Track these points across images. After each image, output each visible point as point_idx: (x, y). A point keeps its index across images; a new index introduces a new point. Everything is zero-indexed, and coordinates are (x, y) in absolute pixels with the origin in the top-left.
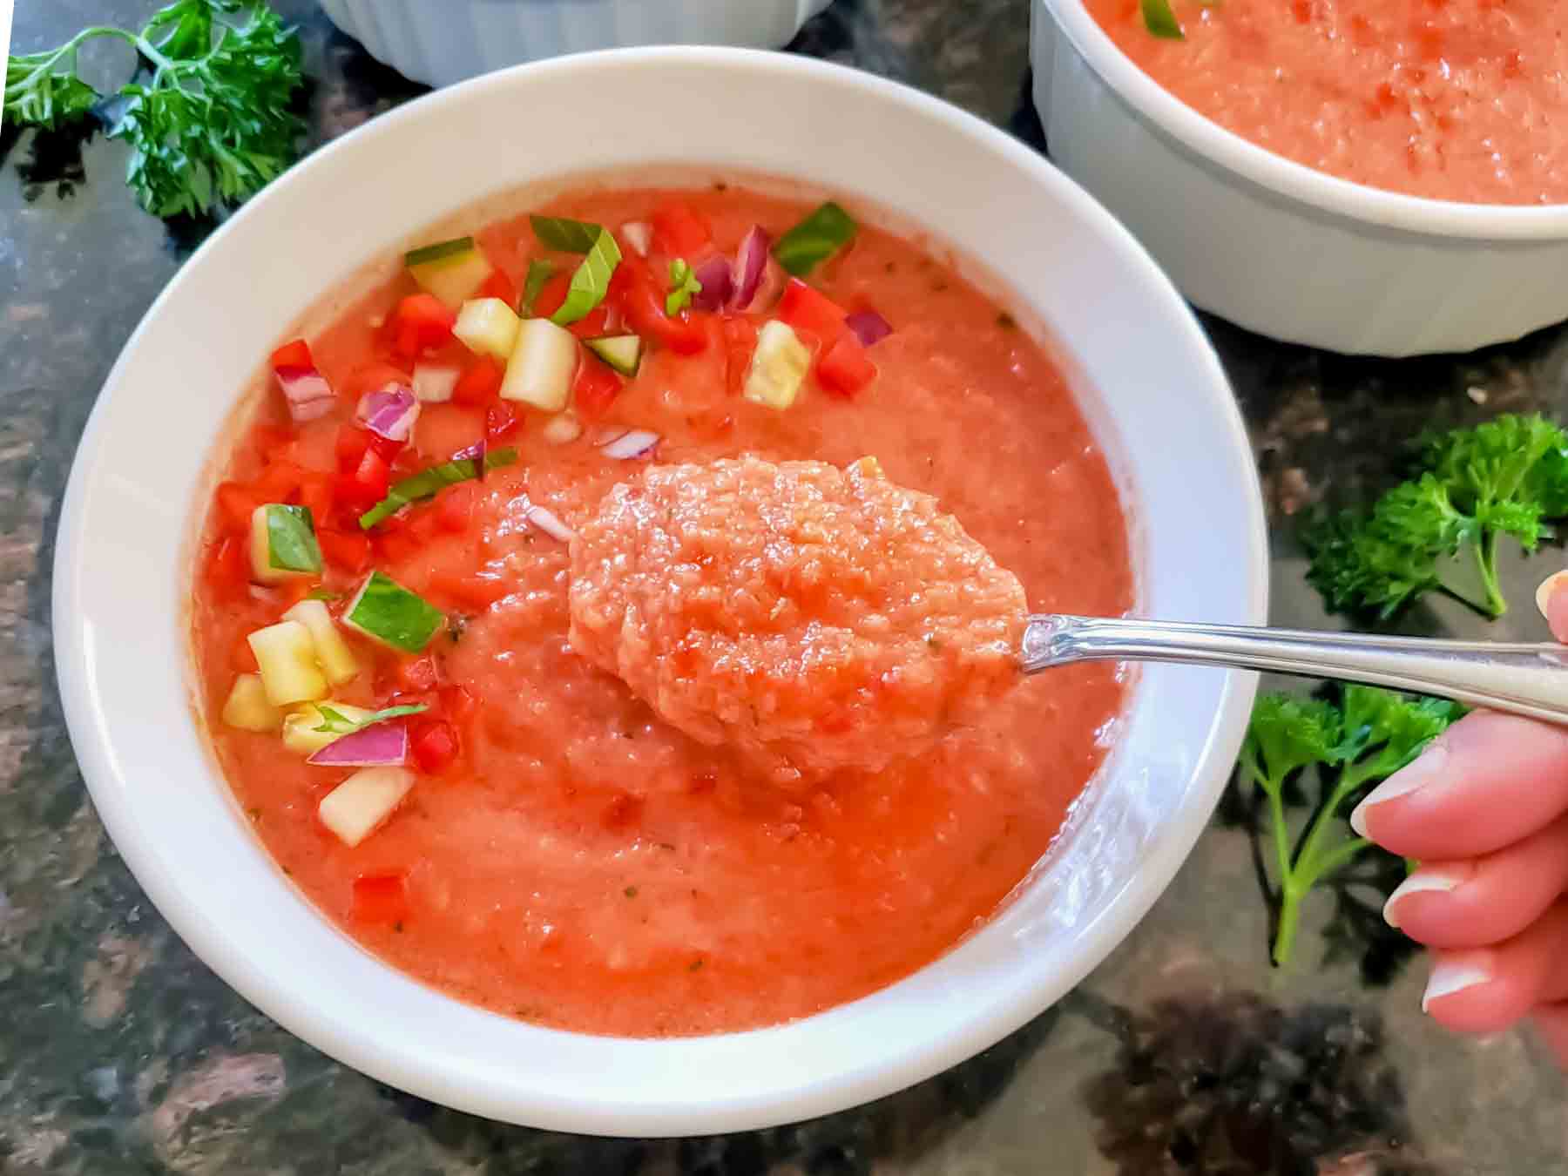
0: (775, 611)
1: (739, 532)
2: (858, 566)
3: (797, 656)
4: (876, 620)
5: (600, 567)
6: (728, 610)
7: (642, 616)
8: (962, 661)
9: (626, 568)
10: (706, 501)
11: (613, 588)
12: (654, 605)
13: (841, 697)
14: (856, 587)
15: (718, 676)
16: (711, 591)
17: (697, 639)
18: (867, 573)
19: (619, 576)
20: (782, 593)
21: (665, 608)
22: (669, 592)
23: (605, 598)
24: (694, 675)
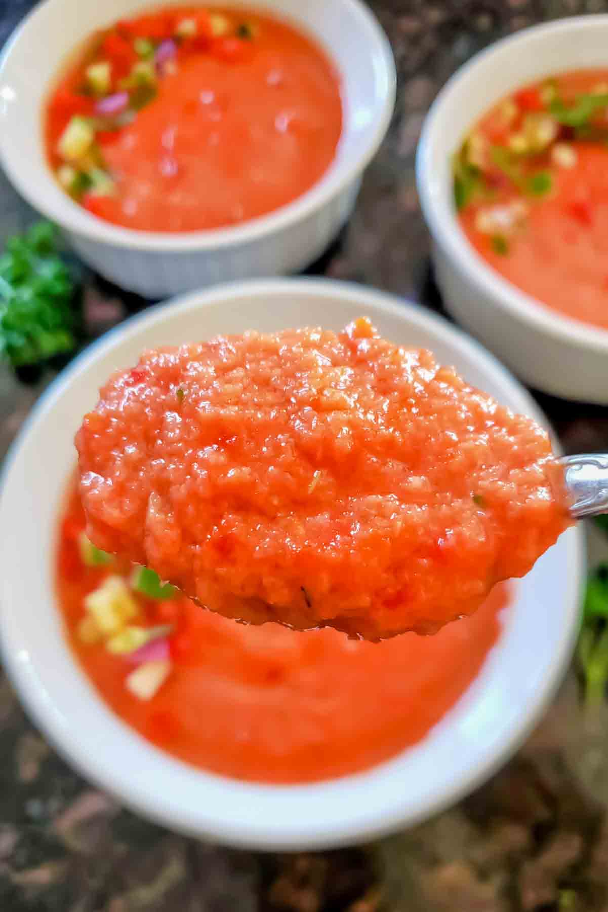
0: (312, 486)
1: (258, 406)
2: (387, 428)
3: (345, 530)
4: (416, 481)
5: (111, 459)
6: (263, 489)
7: (168, 503)
8: (511, 514)
9: (140, 456)
10: (216, 378)
11: (128, 479)
12: (180, 492)
13: (396, 568)
14: (389, 448)
15: (263, 561)
16: (241, 471)
17: (233, 522)
18: (397, 434)
19: (134, 466)
20: (316, 466)
21: (193, 495)
22: (195, 477)
23: (120, 490)
24: (233, 562)
